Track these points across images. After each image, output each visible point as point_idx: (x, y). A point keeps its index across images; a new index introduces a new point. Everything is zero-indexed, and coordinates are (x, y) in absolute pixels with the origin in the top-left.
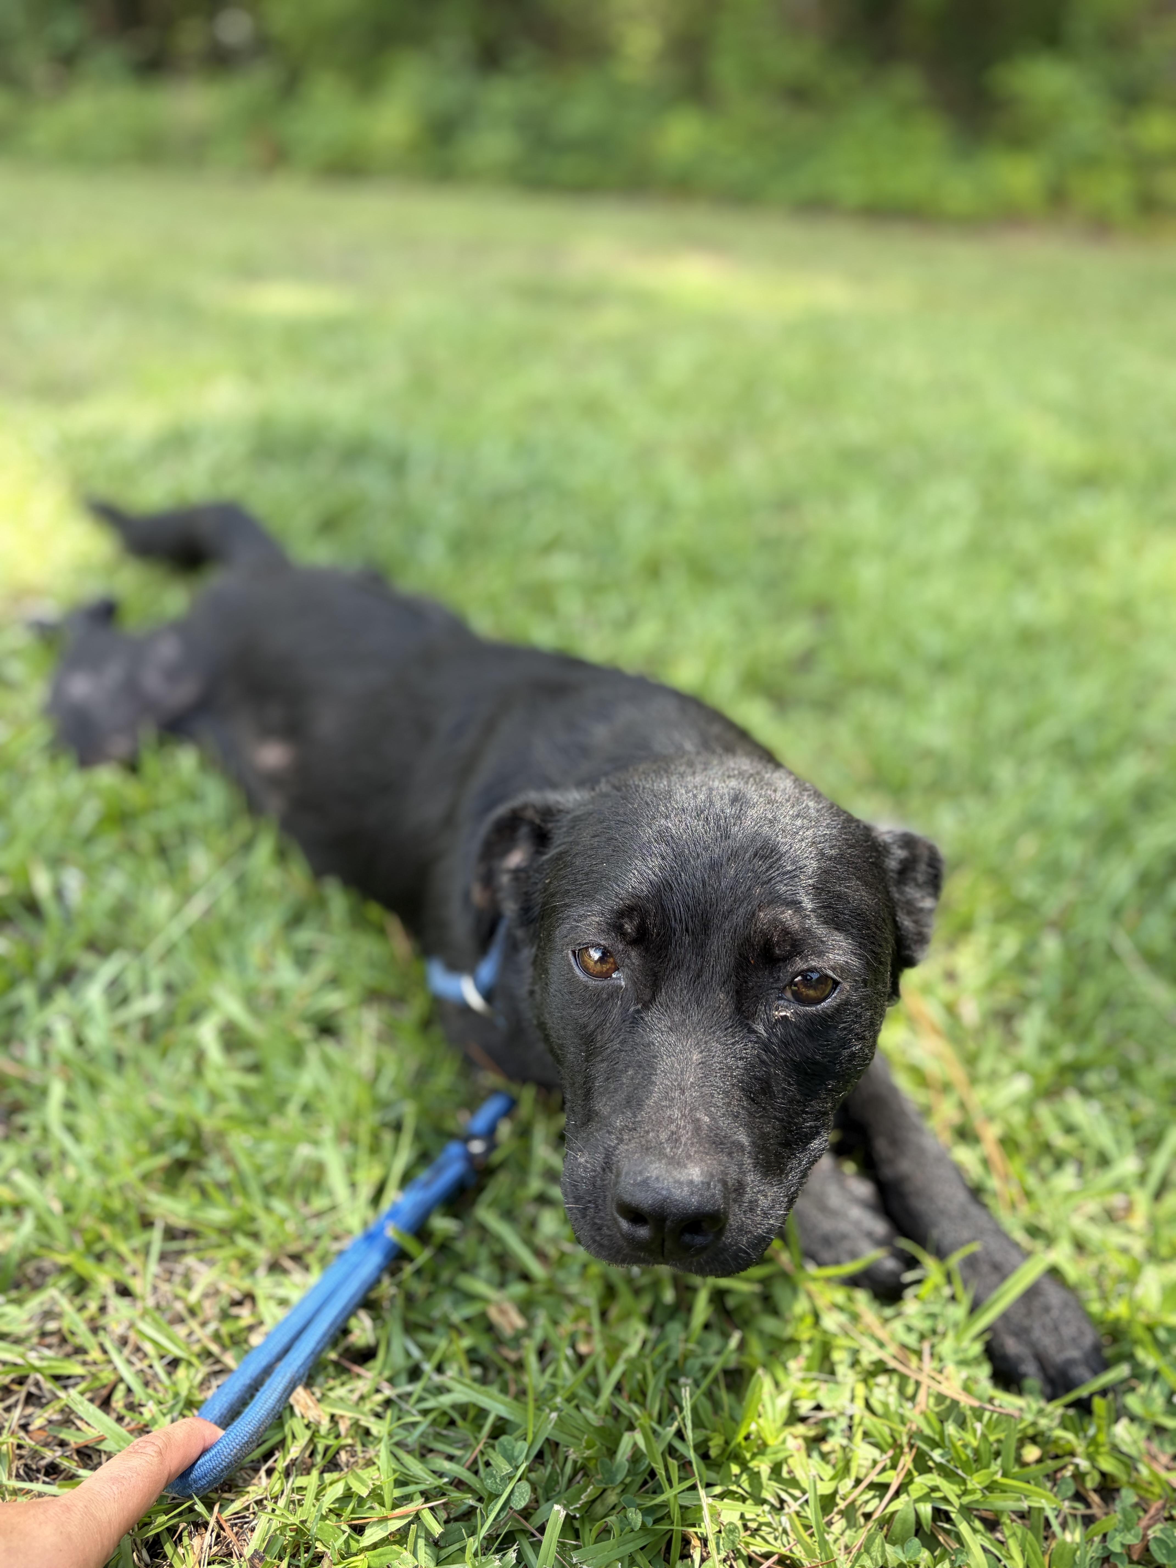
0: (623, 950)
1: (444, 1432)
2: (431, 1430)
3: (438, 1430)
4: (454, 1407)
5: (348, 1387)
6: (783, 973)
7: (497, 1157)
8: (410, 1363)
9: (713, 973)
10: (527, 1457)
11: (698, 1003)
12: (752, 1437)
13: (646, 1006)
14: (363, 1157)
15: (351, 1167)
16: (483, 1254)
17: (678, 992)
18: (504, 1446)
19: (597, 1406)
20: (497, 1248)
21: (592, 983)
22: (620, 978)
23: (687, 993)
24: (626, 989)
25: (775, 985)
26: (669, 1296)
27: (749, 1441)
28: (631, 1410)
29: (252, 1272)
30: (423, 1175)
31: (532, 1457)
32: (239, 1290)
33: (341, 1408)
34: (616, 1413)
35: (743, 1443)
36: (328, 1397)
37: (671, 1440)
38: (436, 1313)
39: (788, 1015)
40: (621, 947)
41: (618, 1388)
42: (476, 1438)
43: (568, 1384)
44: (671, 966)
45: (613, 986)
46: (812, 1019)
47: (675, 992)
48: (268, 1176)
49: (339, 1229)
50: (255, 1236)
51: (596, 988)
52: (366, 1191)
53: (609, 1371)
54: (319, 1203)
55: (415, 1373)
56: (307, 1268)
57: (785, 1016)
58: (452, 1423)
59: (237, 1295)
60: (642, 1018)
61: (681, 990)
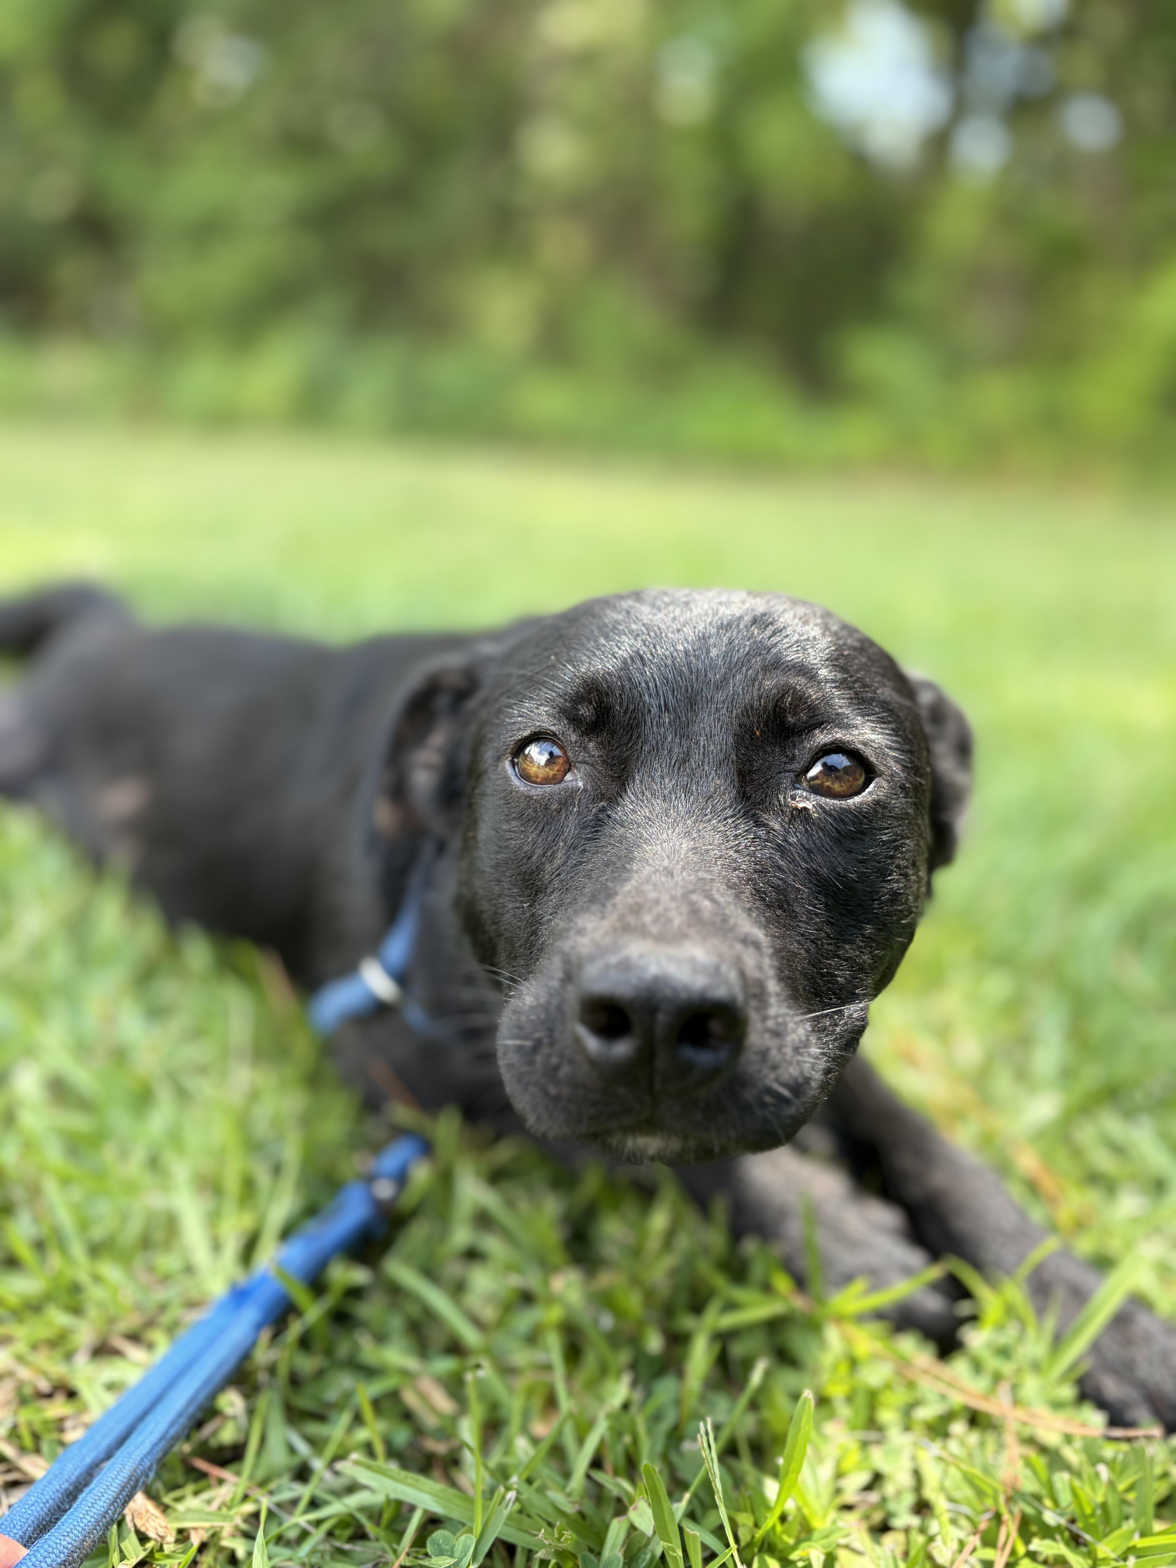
0: (576, 742)
1: (347, 1547)
2: (326, 1547)
3: (338, 1544)
4: (362, 1509)
5: (205, 1496)
6: (799, 750)
7: (410, 1198)
8: (295, 1461)
9: (704, 754)
10: (474, 1557)
11: (687, 790)
12: (790, 1518)
13: (614, 799)
14: (230, 1208)
15: (213, 1219)
16: (396, 1323)
17: (658, 780)
18: (439, 1545)
19: (568, 1490)
20: (413, 1310)
21: (537, 791)
22: (576, 780)
23: (670, 780)
24: (585, 790)
25: (788, 767)
26: (654, 1343)
27: (786, 1525)
28: (619, 1486)
29: (69, 1356)
30: (311, 1226)
31: (481, 1559)
32: (49, 1380)
33: (193, 1520)
34: (597, 1493)
35: (779, 1528)
36: (175, 1510)
37: (680, 1521)
38: (332, 1394)
39: (810, 807)
40: (574, 738)
41: (597, 1463)
42: (395, 1551)
43: (525, 1459)
44: (646, 748)
45: (566, 790)
46: (841, 816)
47: (653, 779)
48: (98, 1233)
49: (194, 1295)
50: (76, 1310)
51: (543, 797)
52: (232, 1247)
53: (581, 1441)
54: (168, 1262)
55: (302, 1474)
56: (150, 1346)
57: (805, 809)
58: (360, 1535)
59: (44, 1386)
60: (609, 817)
61: (662, 777)
